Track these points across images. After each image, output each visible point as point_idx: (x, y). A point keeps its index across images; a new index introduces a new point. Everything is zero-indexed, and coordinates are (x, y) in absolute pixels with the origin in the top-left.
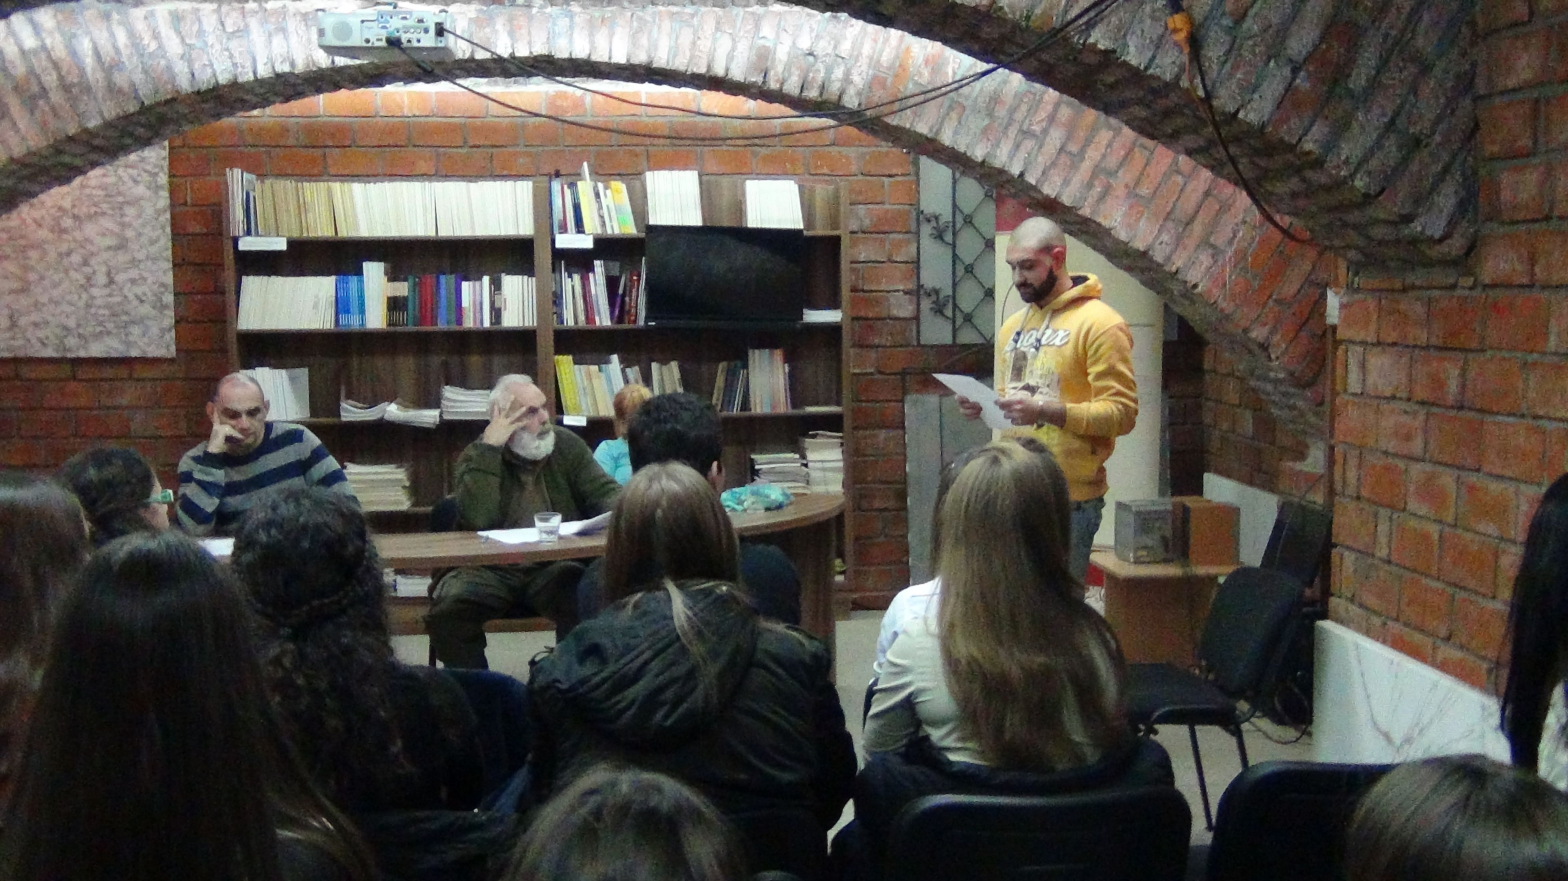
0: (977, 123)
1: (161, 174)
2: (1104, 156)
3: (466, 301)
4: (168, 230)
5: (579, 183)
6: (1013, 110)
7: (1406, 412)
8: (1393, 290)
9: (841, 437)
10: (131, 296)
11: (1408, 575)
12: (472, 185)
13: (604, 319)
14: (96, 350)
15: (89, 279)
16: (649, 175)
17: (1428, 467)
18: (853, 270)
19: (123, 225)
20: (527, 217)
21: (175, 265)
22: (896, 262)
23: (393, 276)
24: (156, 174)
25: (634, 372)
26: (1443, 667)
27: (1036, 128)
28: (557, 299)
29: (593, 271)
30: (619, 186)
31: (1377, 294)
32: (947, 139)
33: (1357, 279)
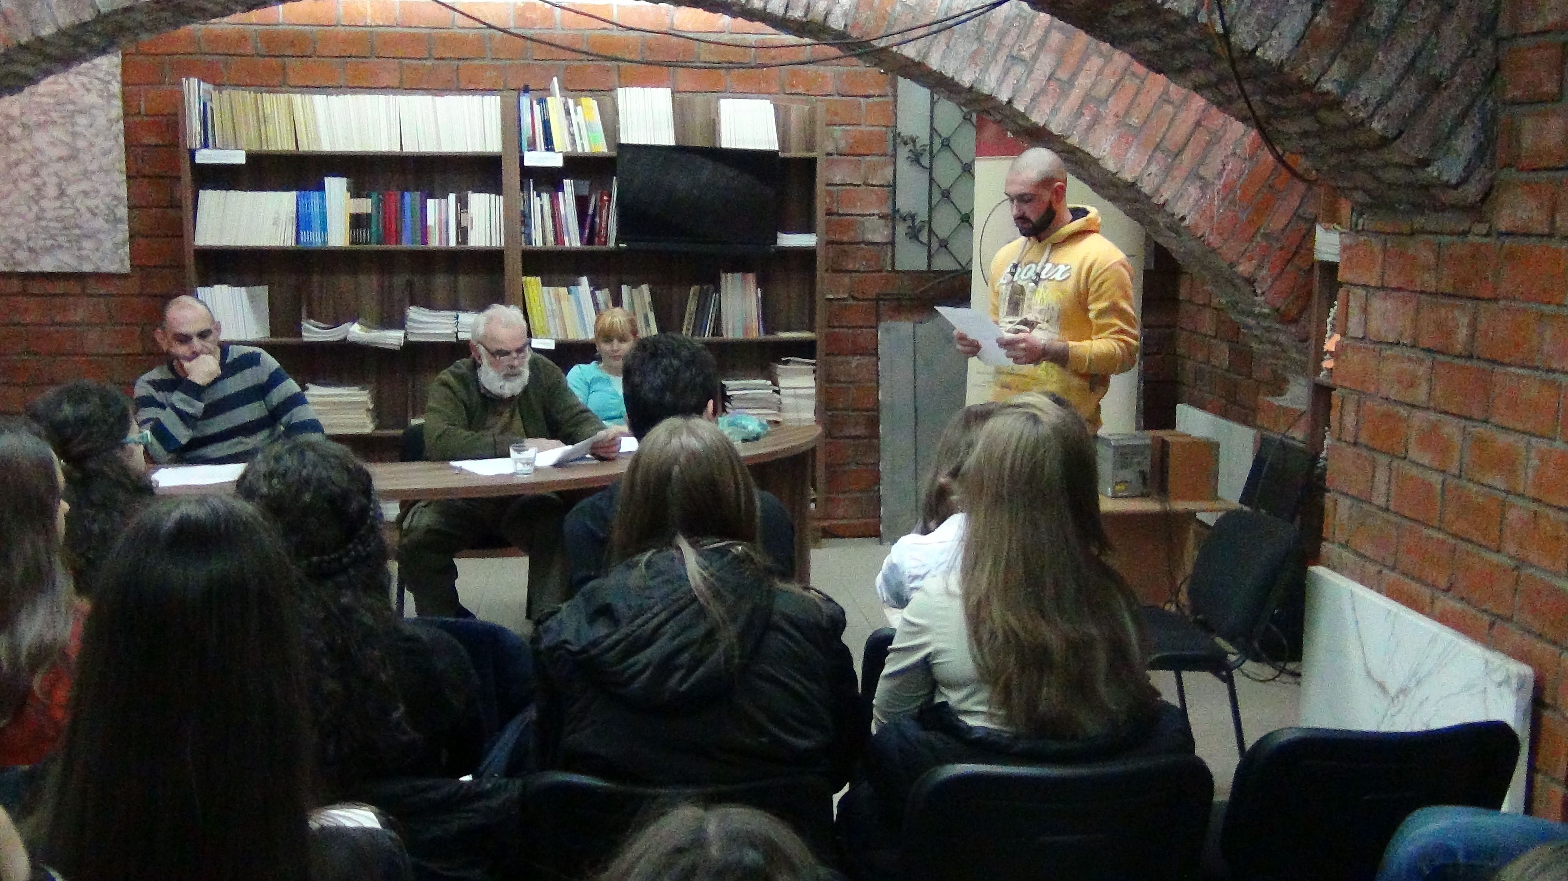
0: (964, 47)
1: (113, 82)
2: (1094, 85)
3: (432, 219)
4: (122, 140)
5: (548, 99)
6: (1002, 34)
7: (1410, 359)
8: (1402, 234)
9: (813, 364)
10: (83, 210)
11: (1407, 523)
12: (438, 99)
13: (573, 240)
14: (47, 264)
15: (38, 189)
16: (620, 91)
17: (1433, 416)
18: (830, 193)
19: (74, 134)
20: (494, 133)
21: (129, 177)
22: (873, 185)
23: (356, 192)
24: (109, 82)
25: (603, 295)
26: (1443, 619)
27: (1026, 54)
28: (525, 218)
29: (563, 191)
30: (590, 104)
31: (1383, 237)
32: (934, 63)
33: (1361, 221)
